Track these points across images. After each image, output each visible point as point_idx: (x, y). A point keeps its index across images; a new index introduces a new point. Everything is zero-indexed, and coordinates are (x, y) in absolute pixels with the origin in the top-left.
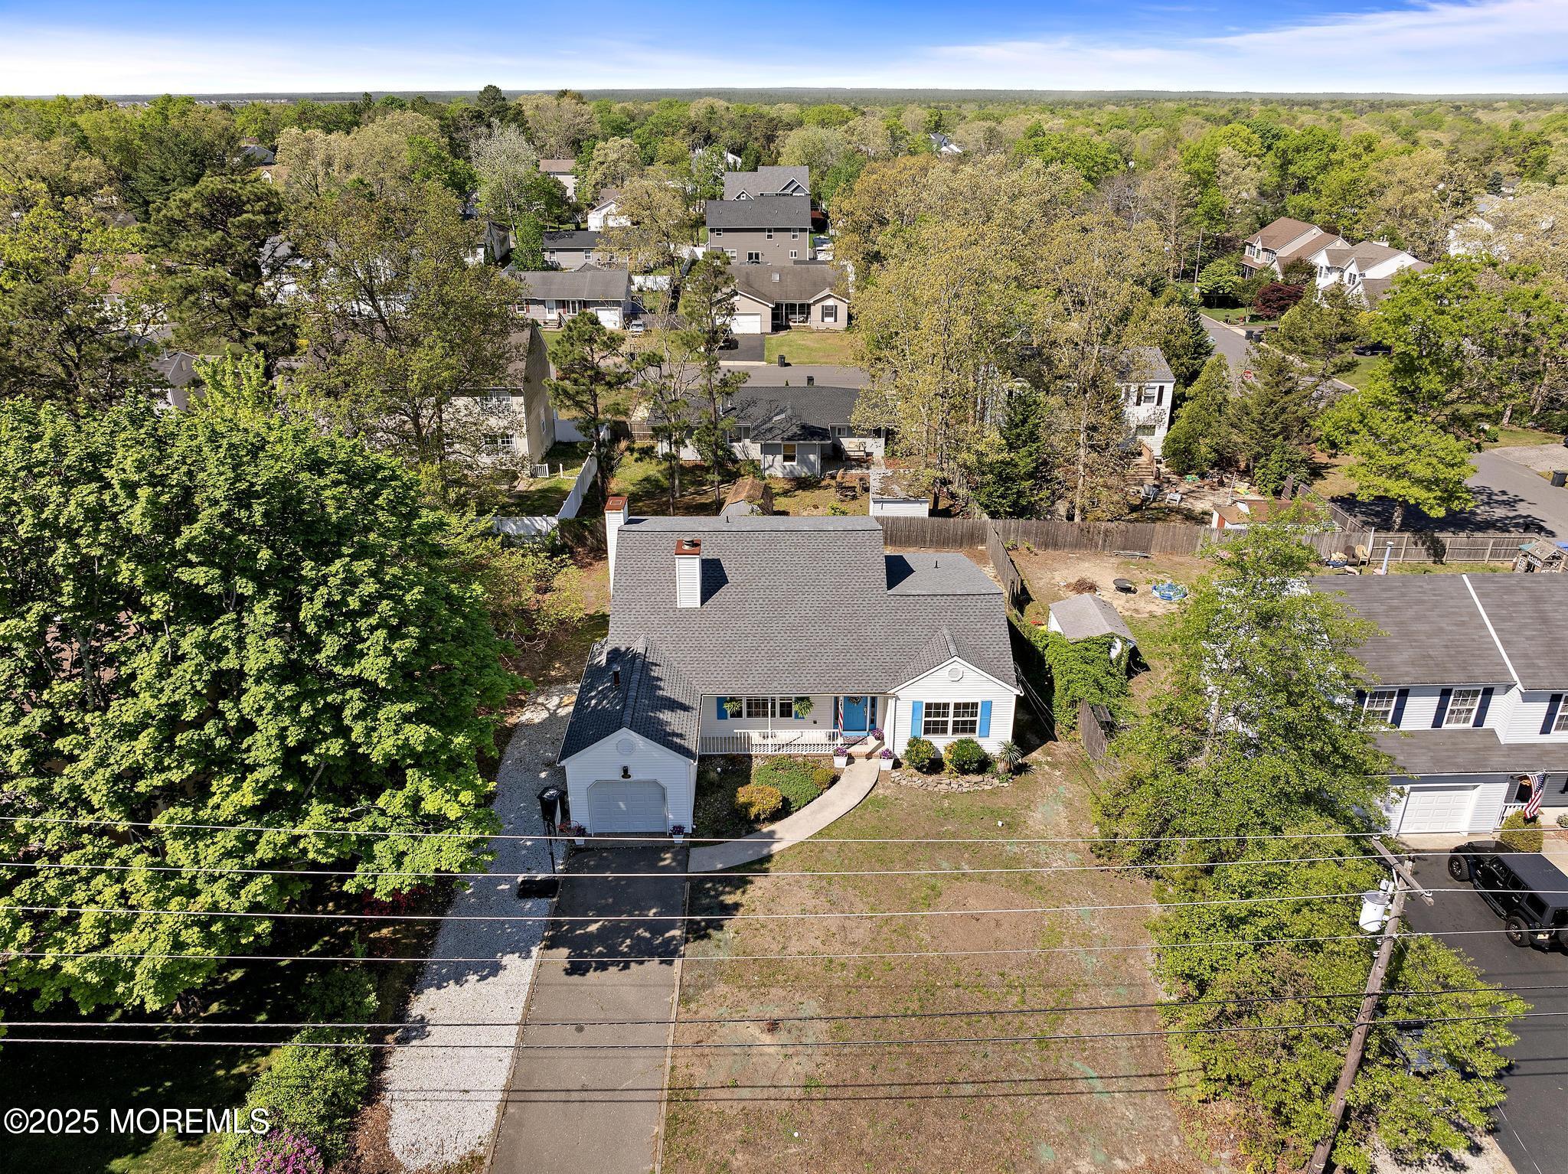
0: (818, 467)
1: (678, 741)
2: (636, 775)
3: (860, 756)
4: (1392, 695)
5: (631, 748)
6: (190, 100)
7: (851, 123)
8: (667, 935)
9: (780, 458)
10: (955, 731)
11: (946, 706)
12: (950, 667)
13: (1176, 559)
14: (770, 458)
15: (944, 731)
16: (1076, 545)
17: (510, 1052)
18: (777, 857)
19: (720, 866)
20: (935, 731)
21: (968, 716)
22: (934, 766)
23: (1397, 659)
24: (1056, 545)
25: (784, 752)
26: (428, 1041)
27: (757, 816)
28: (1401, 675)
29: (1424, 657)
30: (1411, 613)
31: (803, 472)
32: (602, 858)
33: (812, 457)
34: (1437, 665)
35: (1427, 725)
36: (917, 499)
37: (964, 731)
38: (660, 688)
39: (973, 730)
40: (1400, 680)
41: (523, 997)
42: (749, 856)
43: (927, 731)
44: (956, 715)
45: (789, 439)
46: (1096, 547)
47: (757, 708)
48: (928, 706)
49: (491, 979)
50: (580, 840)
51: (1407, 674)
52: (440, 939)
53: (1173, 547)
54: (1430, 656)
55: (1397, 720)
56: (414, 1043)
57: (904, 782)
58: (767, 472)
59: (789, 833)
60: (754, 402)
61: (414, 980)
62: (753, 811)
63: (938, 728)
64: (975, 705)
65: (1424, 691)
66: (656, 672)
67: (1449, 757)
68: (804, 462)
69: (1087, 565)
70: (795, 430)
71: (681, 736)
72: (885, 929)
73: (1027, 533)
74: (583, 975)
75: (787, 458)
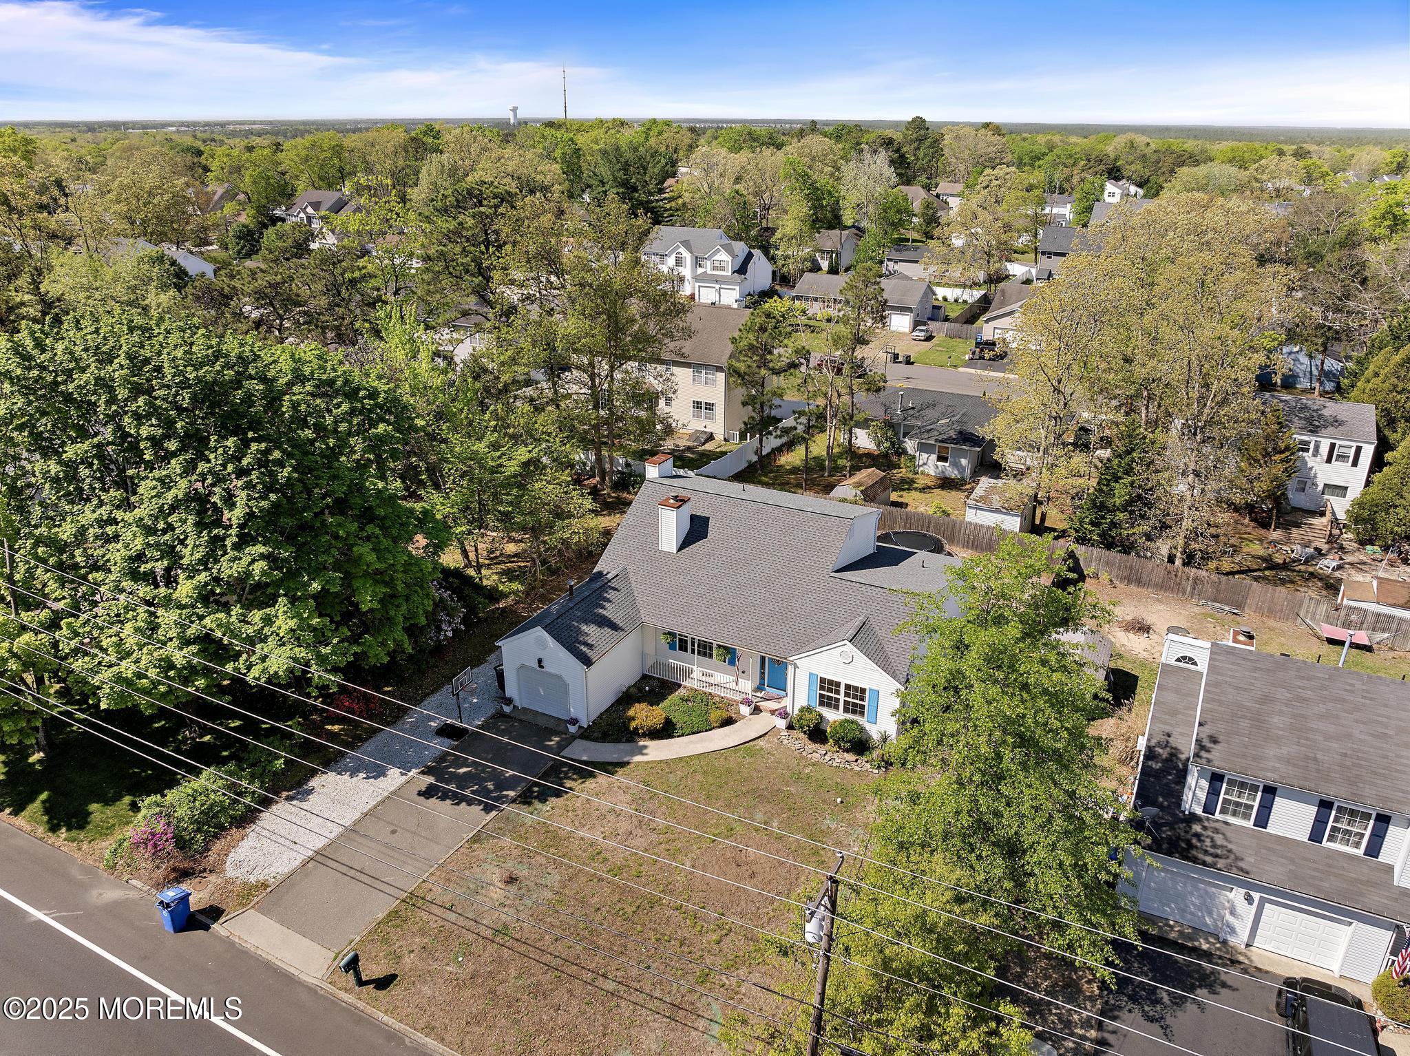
0: (968, 472)
1: (584, 648)
2: (549, 668)
3: (766, 710)
4: (1254, 788)
5: (544, 646)
6: (668, 123)
7: (1264, 162)
8: (505, 793)
9: (934, 457)
10: (846, 710)
11: (838, 684)
12: (842, 649)
13: (1271, 623)
14: (925, 456)
15: (837, 707)
16: (1162, 587)
17: (341, 829)
18: (632, 766)
19: (585, 758)
20: (829, 705)
21: (857, 699)
22: (817, 734)
23: (1271, 751)
24: (1139, 582)
25: (707, 690)
26: (304, 805)
27: (636, 729)
28: (1263, 769)
29: (1308, 758)
30: (1321, 709)
31: (953, 473)
32: (512, 726)
33: (964, 462)
34: (1318, 771)
35: (1303, 835)
36: (1009, 511)
37: (854, 712)
38: (603, 607)
39: (862, 713)
40: (1262, 774)
41: (379, 799)
42: (614, 758)
43: (822, 704)
44: (847, 695)
45: (942, 441)
46: (1184, 593)
47: (705, 649)
48: (823, 680)
49: (372, 780)
50: (507, 709)
51: (1274, 770)
52: (366, 744)
53: (1270, 610)
54: (1315, 759)
55: (1262, 821)
56: (295, 802)
57: (785, 742)
58: (921, 469)
59: (657, 751)
60: (934, 405)
61: (330, 761)
62: (633, 724)
63: (831, 703)
64: (863, 691)
65: (1299, 796)
66: (611, 595)
67: (1313, 877)
68: (956, 465)
69: (1161, 607)
70: (952, 434)
71: (590, 646)
72: (663, 846)
73: (1109, 564)
74: (427, 798)
75: (941, 459)
